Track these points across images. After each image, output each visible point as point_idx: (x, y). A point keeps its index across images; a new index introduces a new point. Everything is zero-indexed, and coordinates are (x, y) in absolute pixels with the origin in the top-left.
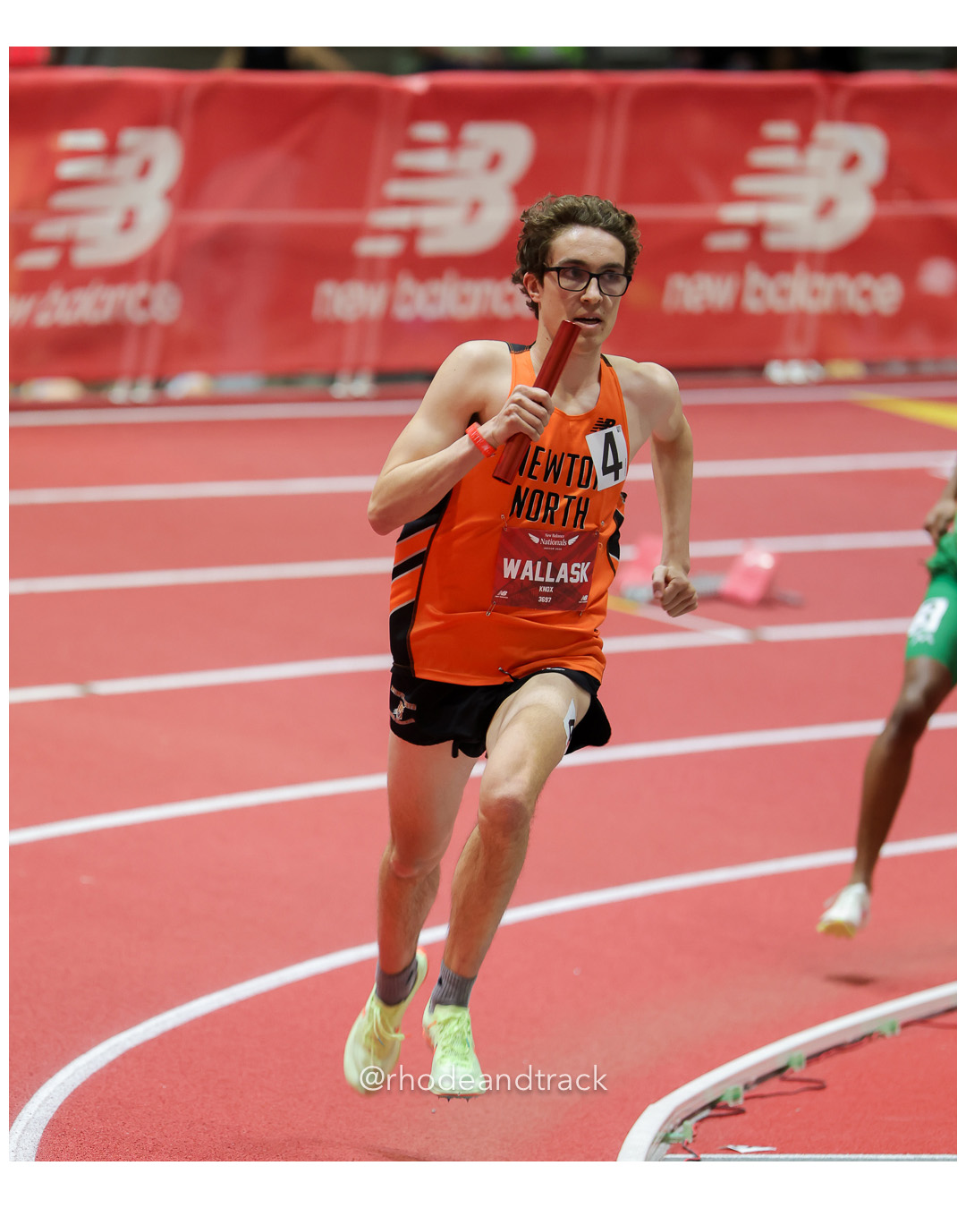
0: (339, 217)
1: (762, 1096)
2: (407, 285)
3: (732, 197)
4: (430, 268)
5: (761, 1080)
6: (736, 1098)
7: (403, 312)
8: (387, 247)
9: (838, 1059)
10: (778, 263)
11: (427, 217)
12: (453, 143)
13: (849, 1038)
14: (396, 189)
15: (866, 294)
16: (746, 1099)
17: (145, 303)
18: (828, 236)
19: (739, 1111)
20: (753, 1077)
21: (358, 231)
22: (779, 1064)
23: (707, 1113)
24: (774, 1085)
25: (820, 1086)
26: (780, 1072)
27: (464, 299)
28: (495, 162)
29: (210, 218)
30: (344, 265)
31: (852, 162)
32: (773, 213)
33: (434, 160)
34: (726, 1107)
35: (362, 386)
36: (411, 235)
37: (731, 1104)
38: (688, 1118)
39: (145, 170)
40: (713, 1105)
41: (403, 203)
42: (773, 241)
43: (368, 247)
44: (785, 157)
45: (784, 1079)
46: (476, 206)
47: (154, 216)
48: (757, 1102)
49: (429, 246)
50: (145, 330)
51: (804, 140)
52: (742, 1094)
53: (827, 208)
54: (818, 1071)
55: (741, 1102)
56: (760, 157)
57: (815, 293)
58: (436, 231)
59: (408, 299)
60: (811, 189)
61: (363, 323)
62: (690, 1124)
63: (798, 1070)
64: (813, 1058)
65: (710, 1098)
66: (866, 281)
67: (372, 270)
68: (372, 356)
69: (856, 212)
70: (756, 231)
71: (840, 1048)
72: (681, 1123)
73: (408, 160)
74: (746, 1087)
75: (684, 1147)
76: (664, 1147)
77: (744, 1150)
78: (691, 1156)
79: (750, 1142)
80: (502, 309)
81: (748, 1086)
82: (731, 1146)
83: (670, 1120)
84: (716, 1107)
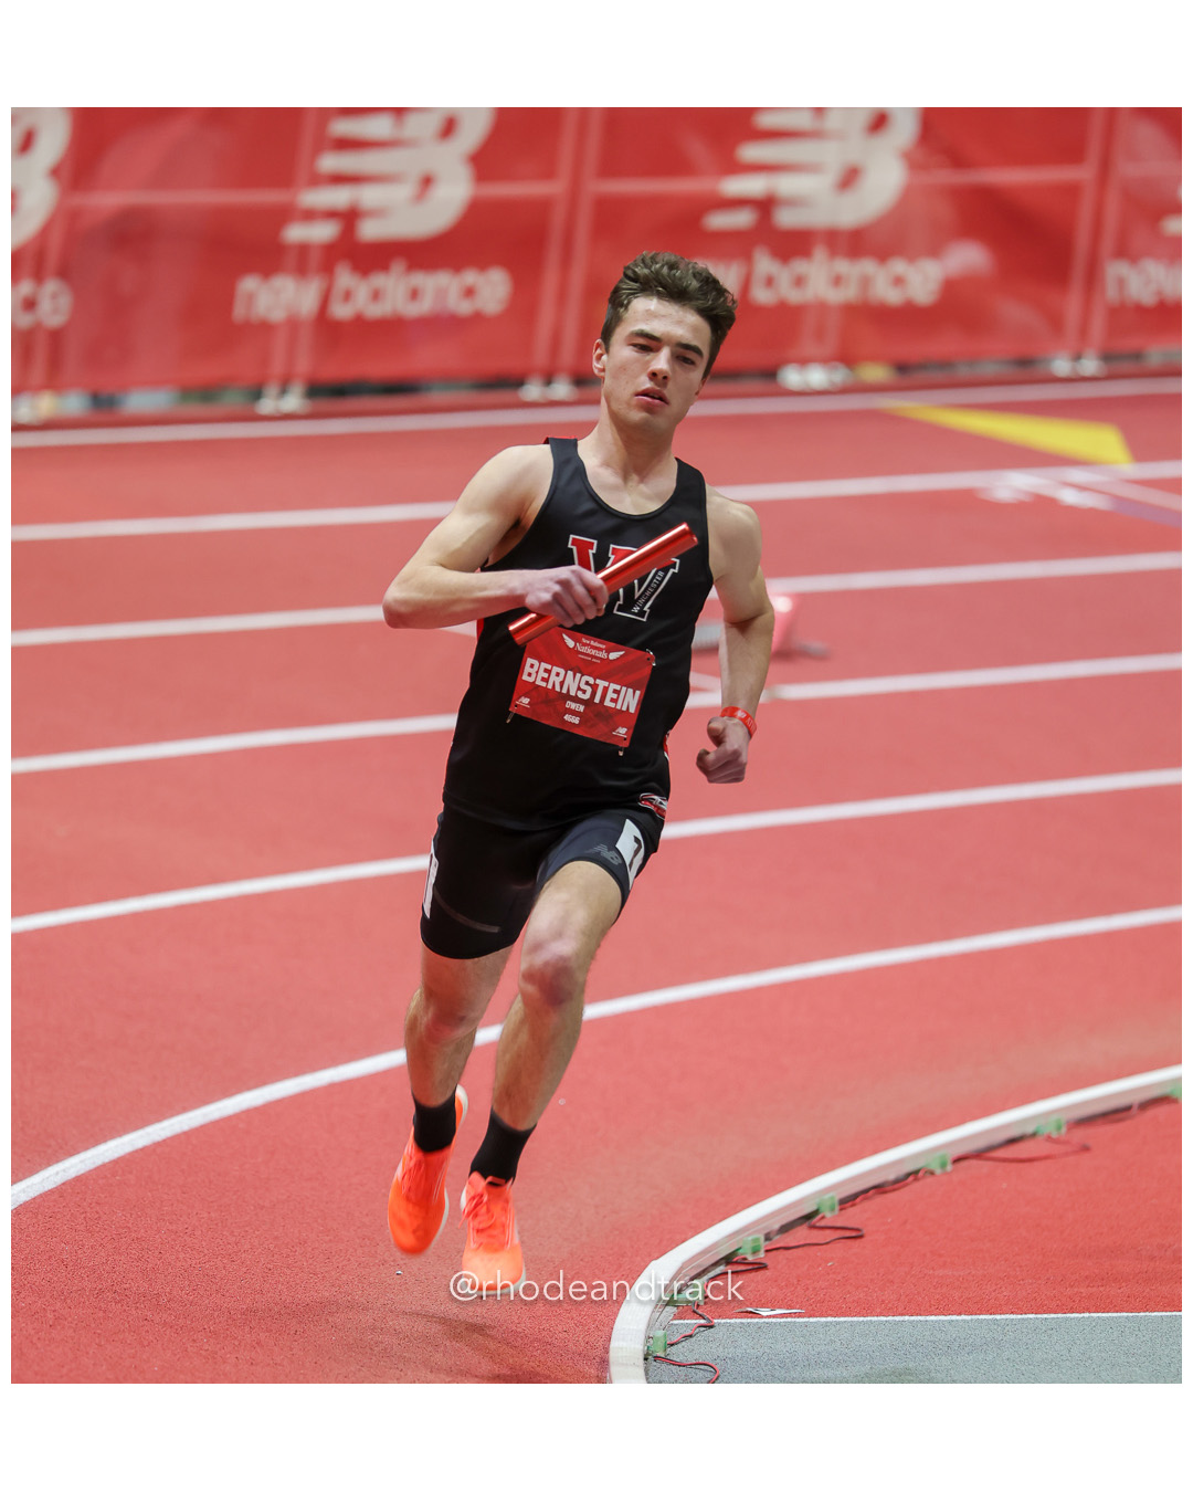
0: (264, 197)
1: (787, 1248)
2: (345, 278)
3: (735, 168)
4: (373, 257)
5: (785, 1229)
6: (755, 1252)
7: (341, 311)
8: (323, 232)
9: (880, 1200)
10: (793, 245)
11: (368, 196)
13: (891, 1176)
14: (330, 162)
15: (899, 281)
16: (767, 1251)
17: (30, 303)
19: (760, 1267)
20: (776, 1226)
21: (286, 214)
22: (807, 1209)
23: (719, 1269)
24: (802, 1234)
25: (857, 1235)
26: (808, 1218)
27: (415, 294)
28: (449, 129)
29: (107, 200)
30: (270, 256)
31: (879, 124)
32: (785, 185)
33: (376, 126)
34: (744, 1262)
35: (293, 401)
36: (349, 218)
37: (750, 1258)
38: (698, 1275)
39: (27, 141)
40: (728, 1260)
41: (339, 179)
42: (786, 218)
43: (296, 233)
44: (798, 118)
45: (813, 1227)
46: (427, 182)
47: (39, 197)
48: (781, 1255)
49: (370, 231)
50: (30, 335)
52: (763, 1245)
53: (850, 178)
54: (853, 1217)
55: (761, 1255)
56: (768, 119)
57: (837, 281)
58: (378, 213)
59: (348, 296)
60: (832, 156)
61: (293, 324)
63: (830, 1216)
64: (847, 1202)
65: (724, 1252)
66: (899, 266)
67: (302, 261)
68: (304, 365)
69: (886, 181)
70: (765, 206)
71: (880, 1189)
73: (344, 126)
74: (768, 1238)
75: (693, 1310)
76: (671, 1310)
77: (765, 1312)
78: (702, 1322)
79: (774, 1302)
80: (460, 306)
81: (770, 1236)
82: (751, 1309)
83: (678, 1279)
84: (732, 1262)
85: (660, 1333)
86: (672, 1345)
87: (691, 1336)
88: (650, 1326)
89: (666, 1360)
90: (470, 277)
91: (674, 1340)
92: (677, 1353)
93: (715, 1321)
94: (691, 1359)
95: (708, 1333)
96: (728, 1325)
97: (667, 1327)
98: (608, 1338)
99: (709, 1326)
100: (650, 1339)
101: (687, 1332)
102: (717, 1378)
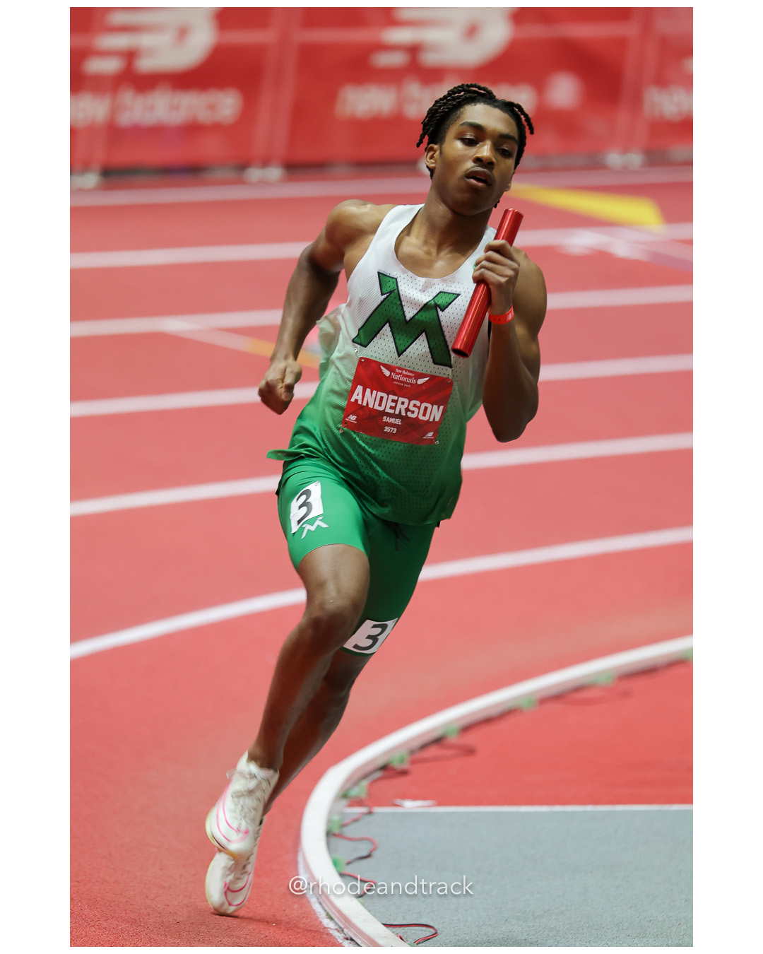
1: (423, 761)
2: (128, 97)
3: (392, 22)
4: (147, 83)
5: (424, 747)
6: (402, 761)
7: (125, 119)
8: (112, 65)
9: (488, 729)
10: (432, 76)
11: (145, 41)
13: (495, 712)
14: (118, 18)
16: (413, 762)
18: (474, 54)
19: (404, 773)
20: (416, 744)
21: (87, 53)
22: (437, 734)
23: (378, 775)
24: (433, 751)
25: (470, 751)
26: (439, 741)
27: (175, 108)
32: (429, 35)
34: (393, 769)
35: (92, 180)
37: (397, 765)
38: (365, 777)
40: (384, 768)
41: (123, 29)
42: (428, 59)
43: (96, 66)
45: (441, 747)
46: (183, 33)
48: (421, 765)
49: (146, 65)
52: (408, 758)
53: (472, 31)
54: (471, 739)
55: (406, 766)
58: (152, 52)
59: (128, 108)
60: (459, 15)
61: (91, 129)
62: (365, 783)
63: (453, 738)
64: (467, 728)
65: (381, 762)
67: (97, 85)
68: (100, 154)
69: (496, 34)
70: (414, 50)
71: (488, 721)
72: (356, 783)
75: (357, 802)
76: (344, 802)
77: (409, 805)
78: (365, 810)
79: (414, 797)
80: (204, 116)
81: (412, 752)
82: (398, 801)
83: (348, 780)
84: (386, 770)
85: (336, 818)
86: (345, 826)
87: (356, 820)
88: (331, 812)
89: (340, 836)
90: (213, 96)
91: (347, 821)
92: (350, 831)
93: (377, 810)
94: (358, 835)
95: (369, 818)
96: (382, 814)
97: (342, 814)
98: (300, 821)
99: (370, 813)
100: (329, 821)
101: (355, 817)
102: (375, 849)
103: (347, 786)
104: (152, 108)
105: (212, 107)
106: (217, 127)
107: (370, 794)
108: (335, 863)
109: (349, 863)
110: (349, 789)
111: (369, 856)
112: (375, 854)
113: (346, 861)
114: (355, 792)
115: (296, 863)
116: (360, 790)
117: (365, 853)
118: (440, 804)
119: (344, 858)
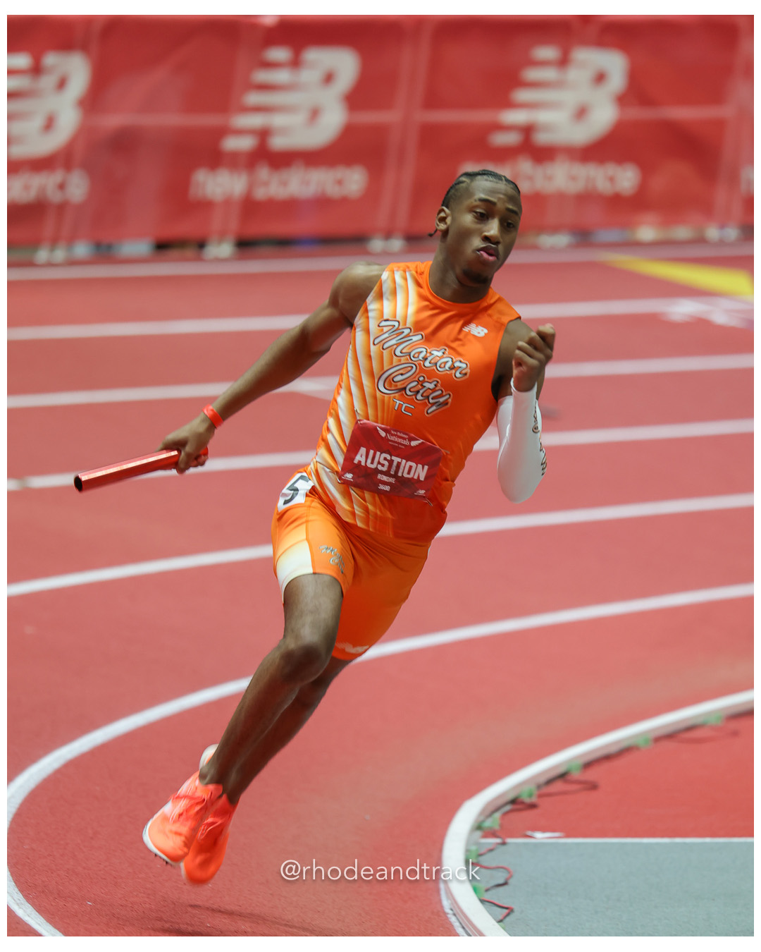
0: (209, 120)
1: (549, 795)
2: (263, 172)
3: (509, 105)
4: (281, 160)
5: (550, 782)
6: (530, 796)
7: (260, 194)
8: (245, 143)
9: (606, 766)
10: (543, 154)
11: (278, 120)
12: (296, 63)
13: (613, 750)
14: (253, 98)
15: (612, 179)
16: (540, 796)
17: (62, 187)
18: (582, 134)
19: (533, 806)
20: (543, 779)
21: (224, 131)
22: (562, 770)
23: (508, 808)
24: (559, 786)
25: (593, 787)
26: (563, 776)
27: (305, 183)
28: (329, 78)
29: (113, 121)
30: (216, 159)
31: (600, 78)
32: (542, 117)
33: (281, 76)
34: (522, 803)
35: (225, 250)
36: (263, 134)
37: (527, 800)
38: (497, 810)
39: (62, 84)
40: (514, 801)
41: (258, 109)
42: (542, 138)
44: (548, 74)
45: (567, 782)
46: (315, 114)
47: (69, 119)
48: (547, 799)
49: (278, 143)
50: (62, 207)
51: (564, 62)
52: (536, 792)
53: (581, 113)
55: (534, 800)
56: (532, 74)
57: (573, 178)
58: (284, 131)
59: (266, 184)
60: (569, 98)
61: (227, 202)
62: (497, 815)
63: (576, 774)
64: (588, 765)
65: (511, 796)
66: (611, 169)
67: (235, 162)
68: (234, 225)
69: (604, 116)
70: (528, 130)
71: (607, 758)
72: (490, 815)
73: (262, 76)
75: (493, 834)
76: (479, 833)
77: (539, 835)
78: (498, 840)
79: (544, 830)
80: (333, 191)
81: (539, 787)
82: (529, 833)
83: (482, 812)
84: (516, 803)
85: (473, 848)
86: (480, 855)
87: (491, 850)
88: (468, 843)
89: (478, 865)
90: (341, 172)
91: (483, 851)
92: (486, 860)
93: (509, 840)
94: (494, 865)
95: (504, 848)
96: (516, 844)
97: (478, 844)
98: (440, 850)
99: (504, 843)
100: (467, 851)
101: (491, 847)
102: (511, 876)
103: (482, 818)
104: (285, 184)
105: (340, 182)
106: (344, 201)
107: (501, 826)
108: (475, 890)
109: (487, 890)
110: (483, 821)
111: (505, 884)
112: (511, 881)
113: (484, 889)
114: (488, 824)
115: (438, 891)
116: (494, 822)
117: (501, 881)
118: (568, 836)
119: (483, 886)
